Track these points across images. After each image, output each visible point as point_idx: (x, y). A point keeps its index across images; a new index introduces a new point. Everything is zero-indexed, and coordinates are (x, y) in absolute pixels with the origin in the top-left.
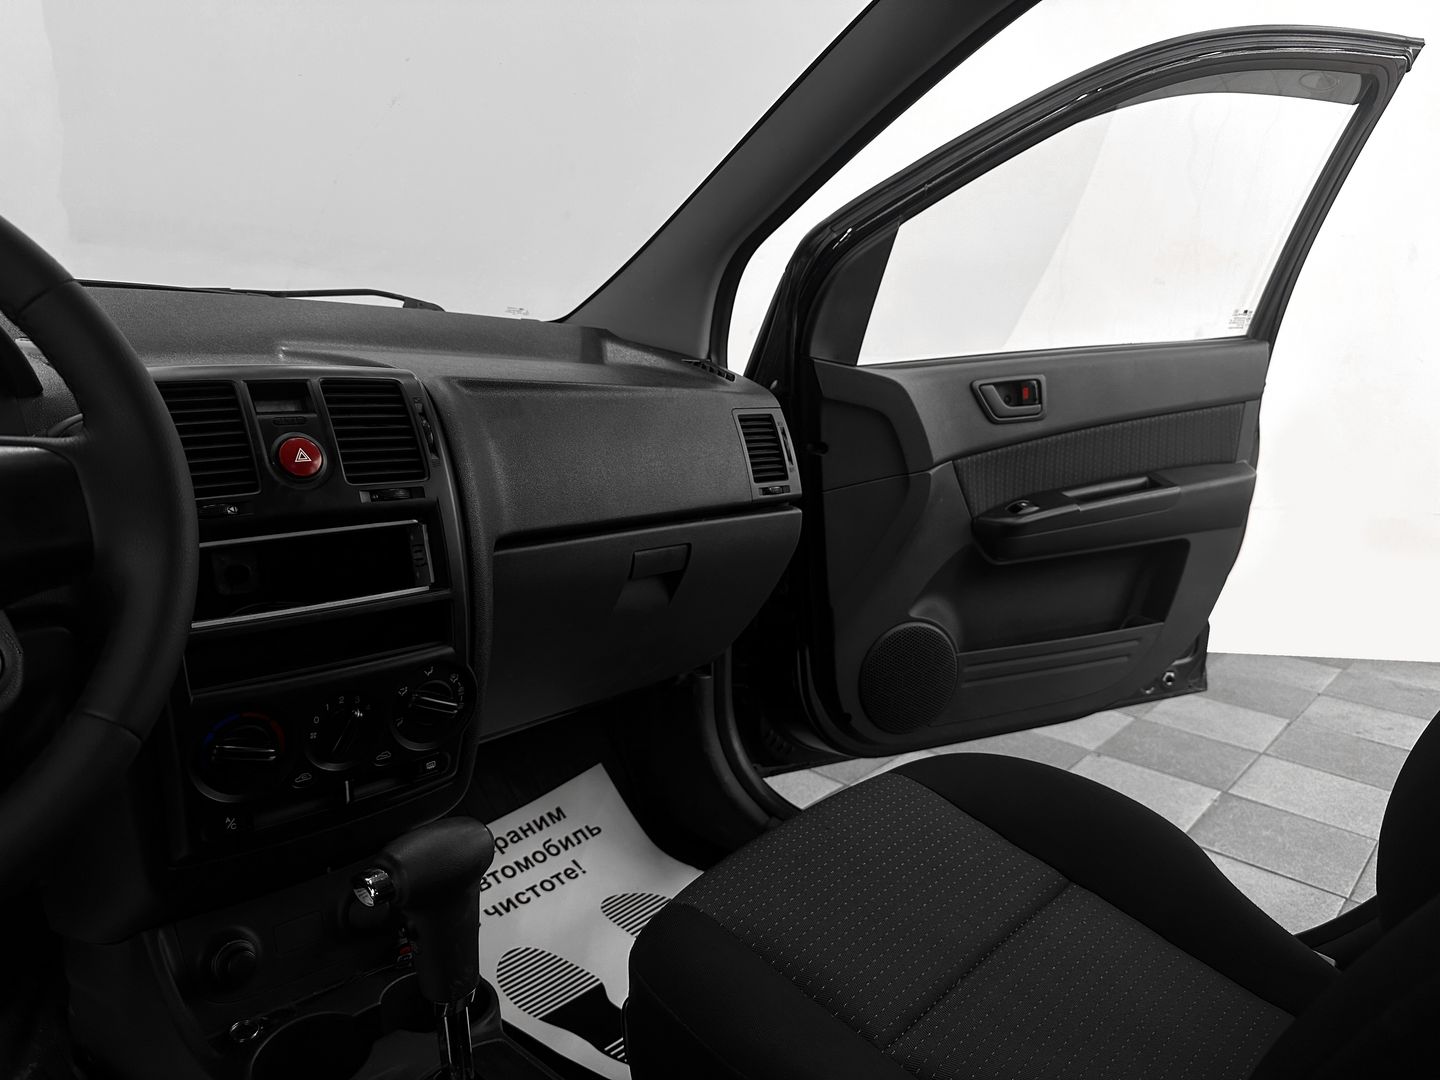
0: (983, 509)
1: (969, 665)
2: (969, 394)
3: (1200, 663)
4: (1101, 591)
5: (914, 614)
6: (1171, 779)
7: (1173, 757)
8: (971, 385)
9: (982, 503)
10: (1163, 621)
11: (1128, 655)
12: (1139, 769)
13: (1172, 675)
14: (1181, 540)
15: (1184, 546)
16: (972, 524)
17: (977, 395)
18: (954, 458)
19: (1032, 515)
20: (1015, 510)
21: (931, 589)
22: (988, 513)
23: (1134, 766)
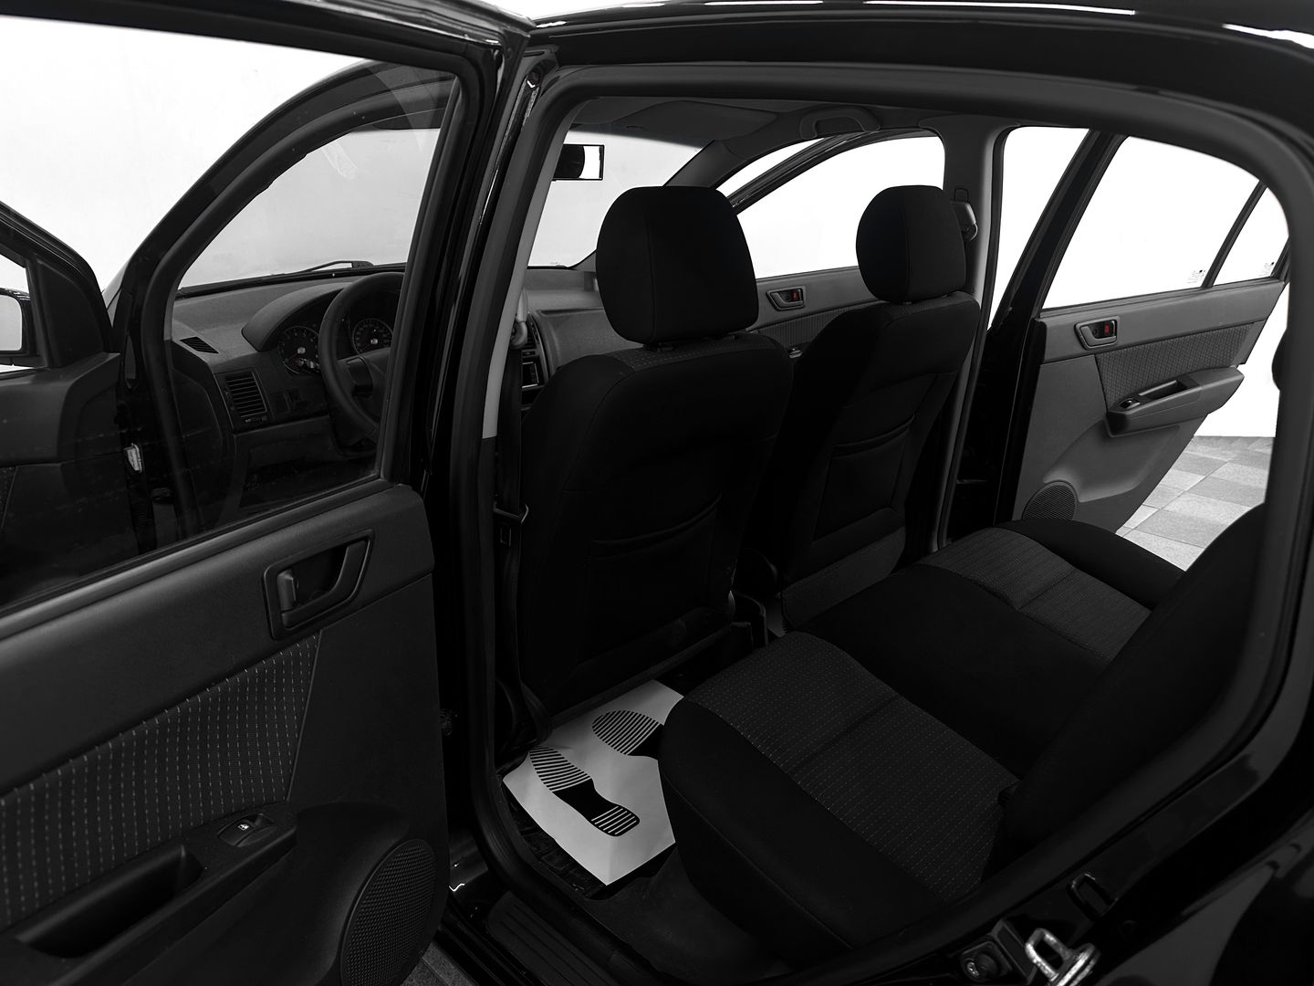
8: (767, 294)
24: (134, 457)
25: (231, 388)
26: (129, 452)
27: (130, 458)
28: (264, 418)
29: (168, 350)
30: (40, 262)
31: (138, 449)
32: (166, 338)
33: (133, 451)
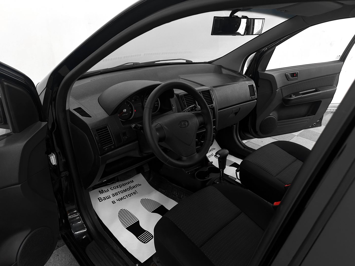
0: (285, 96)
1: (279, 123)
2: (285, 75)
3: (321, 121)
4: (304, 110)
5: (271, 115)
6: (312, 141)
7: (312, 137)
8: (285, 74)
9: (285, 95)
10: (315, 115)
11: (307, 121)
12: (305, 139)
13: (315, 124)
14: (320, 101)
15: (321, 101)
16: (283, 99)
17: (286, 76)
18: (281, 87)
19: (294, 97)
20: (291, 96)
21: (274, 110)
22: (285, 97)
23: (304, 139)
24: (53, 159)
25: (99, 135)
26: (51, 157)
27: (51, 160)
28: (113, 147)
29: (68, 114)
30: (5, 83)
31: (54, 156)
32: (67, 109)
33: (53, 157)
